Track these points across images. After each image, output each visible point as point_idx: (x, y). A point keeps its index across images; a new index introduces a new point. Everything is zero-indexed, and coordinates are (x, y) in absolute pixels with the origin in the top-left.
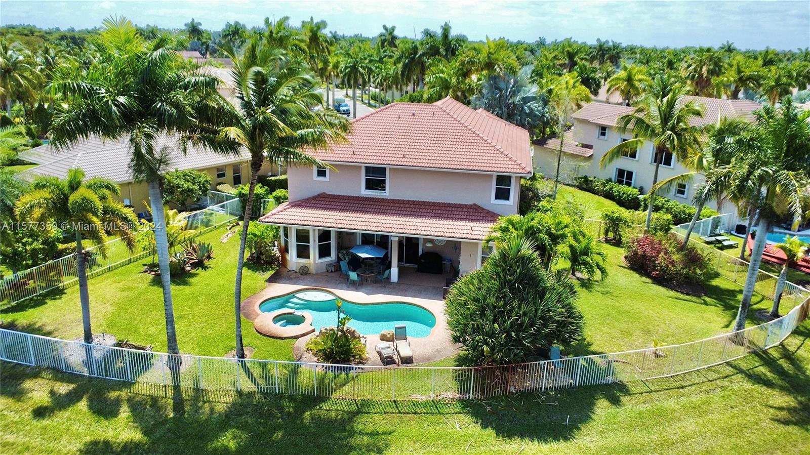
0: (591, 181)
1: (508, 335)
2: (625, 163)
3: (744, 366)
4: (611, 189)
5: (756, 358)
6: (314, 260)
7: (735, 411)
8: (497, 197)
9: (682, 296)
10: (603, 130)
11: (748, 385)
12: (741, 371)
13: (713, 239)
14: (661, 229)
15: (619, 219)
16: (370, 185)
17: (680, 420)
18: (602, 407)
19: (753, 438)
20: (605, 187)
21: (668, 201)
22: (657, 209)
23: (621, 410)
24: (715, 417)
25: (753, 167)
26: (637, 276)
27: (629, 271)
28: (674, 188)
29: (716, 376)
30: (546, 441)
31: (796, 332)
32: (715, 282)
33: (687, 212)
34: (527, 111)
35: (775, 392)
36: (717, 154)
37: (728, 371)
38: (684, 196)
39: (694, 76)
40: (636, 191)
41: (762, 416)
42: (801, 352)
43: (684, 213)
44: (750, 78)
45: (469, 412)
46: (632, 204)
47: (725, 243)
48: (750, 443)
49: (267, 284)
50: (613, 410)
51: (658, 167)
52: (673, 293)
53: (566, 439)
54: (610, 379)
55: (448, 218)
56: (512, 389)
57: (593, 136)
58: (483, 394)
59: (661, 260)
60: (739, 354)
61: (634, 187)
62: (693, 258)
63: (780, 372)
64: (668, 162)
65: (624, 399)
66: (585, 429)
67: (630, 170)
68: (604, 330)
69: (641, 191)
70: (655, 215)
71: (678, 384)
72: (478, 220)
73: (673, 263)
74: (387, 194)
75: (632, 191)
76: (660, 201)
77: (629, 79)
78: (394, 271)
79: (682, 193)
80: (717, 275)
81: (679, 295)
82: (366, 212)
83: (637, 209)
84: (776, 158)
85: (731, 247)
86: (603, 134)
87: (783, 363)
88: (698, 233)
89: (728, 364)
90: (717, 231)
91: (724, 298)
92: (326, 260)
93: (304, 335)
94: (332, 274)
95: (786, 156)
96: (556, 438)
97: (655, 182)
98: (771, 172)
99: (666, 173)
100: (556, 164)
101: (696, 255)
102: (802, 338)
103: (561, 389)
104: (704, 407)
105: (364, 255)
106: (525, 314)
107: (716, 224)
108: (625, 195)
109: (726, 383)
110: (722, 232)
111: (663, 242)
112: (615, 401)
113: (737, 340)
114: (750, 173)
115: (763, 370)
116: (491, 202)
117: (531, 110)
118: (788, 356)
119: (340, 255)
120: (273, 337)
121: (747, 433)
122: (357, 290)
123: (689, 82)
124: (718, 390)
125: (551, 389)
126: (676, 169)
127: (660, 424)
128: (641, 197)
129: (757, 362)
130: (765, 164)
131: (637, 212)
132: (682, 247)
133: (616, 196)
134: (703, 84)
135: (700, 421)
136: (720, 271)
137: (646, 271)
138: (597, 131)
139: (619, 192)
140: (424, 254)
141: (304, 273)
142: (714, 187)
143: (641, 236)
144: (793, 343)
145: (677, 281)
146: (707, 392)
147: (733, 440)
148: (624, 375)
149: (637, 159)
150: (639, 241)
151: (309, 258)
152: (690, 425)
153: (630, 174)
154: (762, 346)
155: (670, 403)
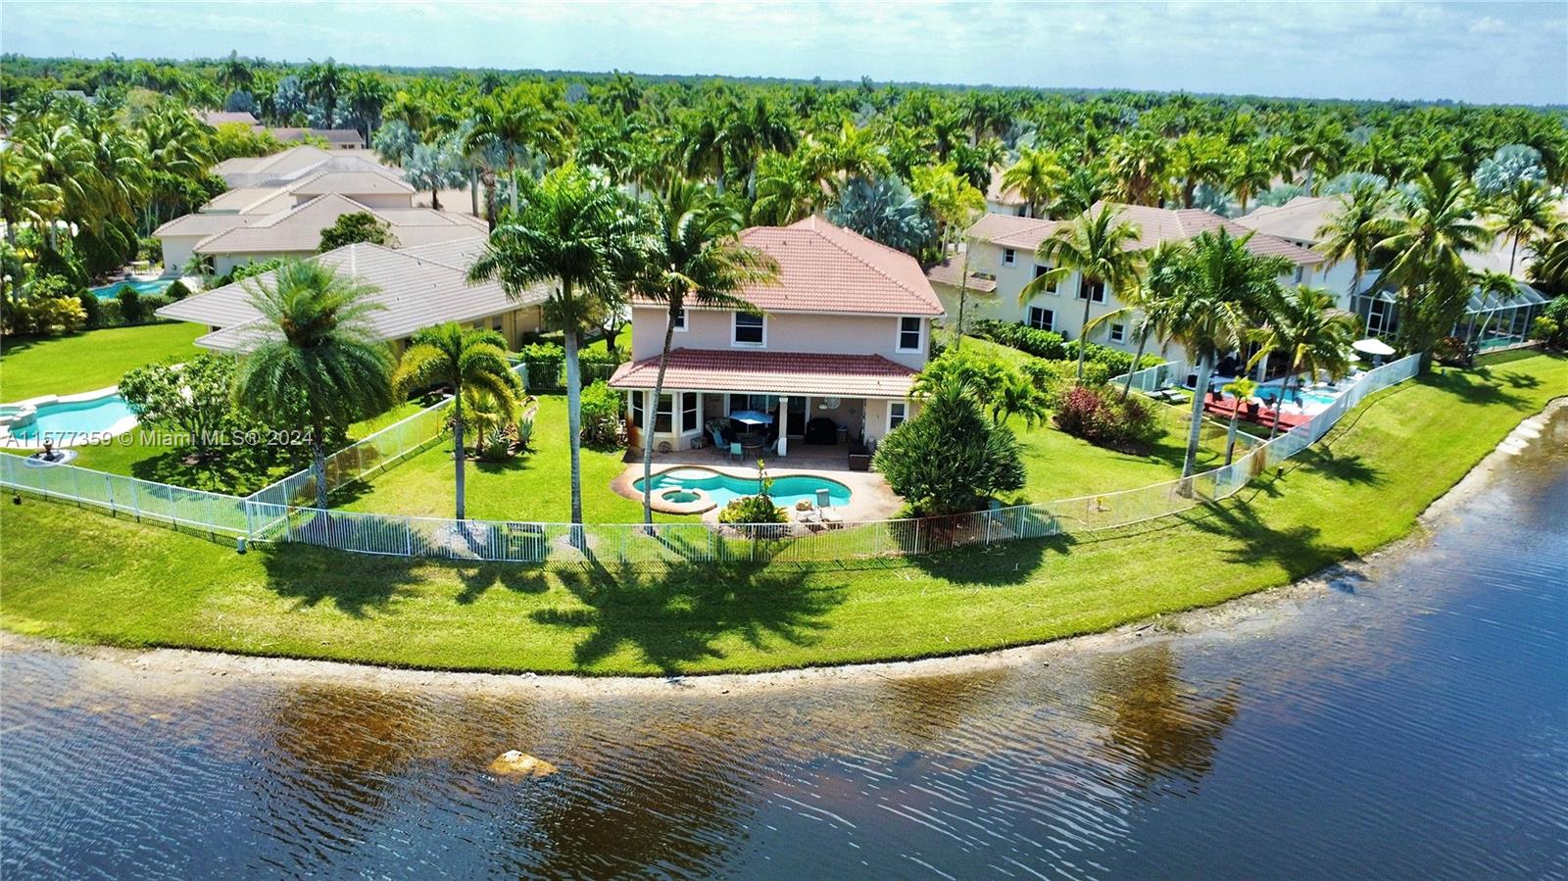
0: (995, 326)
1: (955, 481)
2: (1043, 301)
3: (1192, 516)
4: (1024, 336)
5: (1205, 509)
6: (677, 433)
7: (1183, 554)
8: (903, 345)
9: (1124, 456)
10: (1010, 254)
11: (1196, 533)
12: (1191, 522)
13: (1160, 393)
14: (1095, 381)
15: (1042, 372)
16: (742, 335)
17: (1127, 563)
18: (1050, 555)
19: (1199, 574)
20: (1015, 333)
21: (1101, 348)
22: (1087, 358)
23: (1070, 558)
24: (1164, 559)
25: (1190, 299)
26: (1070, 438)
27: (1060, 433)
28: (1108, 332)
29: (1163, 526)
30: (999, 586)
31: (1250, 484)
32: (1164, 441)
33: (1126, 361)
34: (906, 230)
35: (1226, 539)
36: (1154, 285)
37: (1177, 520)
38: (1122, 341)
39: (1128, 173)
40: (1058, 337)
41: (1209, 557)
42: (1253, 504)
43: (1122, 363)
44: (1207, 168)
45: (917, 566)
46: (1055, 353)
47: (1174, 398)
48: (1196, 577)
49: (625, 465)
50: (1061, 557)
51: (1088, 303)
52: (1113, 454)
53: (1018, 583)
54: (1054, 532)
55: (846, 372)
56: (956, 544)
57: (994, 262)
58: (927, 549)
59: (1098, 416)
60: (1187, 506)
61: (1055, 333)
62: (1135, 412)
63: (1232, 521)
64: (1098, 297)
65: (1071, 548)
66: (1035, 574)
67: (1049, 309)
68: (1042, 490)
69: (1065, 336)
70: (1087, 365)
71: (1124, 534)
72: (883, 374)
73: (1111, 418)
74: (763, 346)
75: (1052, 337)
76: (1091, 349)
77: (1035, 172)
78: (782, 443)
79: (1119, 337)
80: (1165, 434)
81: (1120, 455)
82: (744, 369)
83: (1063, 358)
84: (1214, 290)
85: (1181, 402)
86: (1010, 259)
87: (1236, 513)
88: (1141, 387)
89: (1176, 515)
90: (1164, 385)
91: (1173, 456)
92: (691, 433)
93: (707, 510)
94: (702, 451)
95: (1223, 287)
96: (1009, 582)
97: (1086, 320)
98: (1208, 303)
99: (1098, 311)
100: (958, 304)
101: (1138, 408)
102: (1255, 490)
103: (1006, 542)
104: (1152, 552)
105: (750, 422)
106: (970, 458)
107: (1163, 374)
108: (1044, 344)
109: (1173, 531)
110: (1171, 385)
111: (1100, 394)
112: (1063, 551)
113: (1185, 491)
114: (1187, 305)
115: (1214, 520)
116: (898, 353)
117: (911, 228)
118: (1243, 507)
119: (707, 426)
120: (674, 513)
121: (1194, 571)
122: (741, 465)
123: (1121, 181)
124: (1165, 538)
125: (996, 542)
126: (1110, 304)
127: (1108, 567)
128: (1065, 345)
129: (1206, 512)
130: (1204, 295)
131: (1064, 362)
132: (1121, 399)
133: (1032, 345)
134: (1141, 184)
135: (1148, 563)
136: (1168, 429)
137: (1080, 430)
138: (1001, 255)
139: (1035, 340)
140: (813, 421)
141: (665, 451)
142: (1152, 322)
143: (1073, 388)
144: (1246, 495)
145: (1118, 440)
146: (1154, 540)
147: (1181, 576)
148: (1068, 528)
149: (1057, 293)
150: (1070, 395)
151: (670, 431)
152: (1138, 567)
153: (1049, 315)
154: (1211, 496)
155: (1117, 550)
